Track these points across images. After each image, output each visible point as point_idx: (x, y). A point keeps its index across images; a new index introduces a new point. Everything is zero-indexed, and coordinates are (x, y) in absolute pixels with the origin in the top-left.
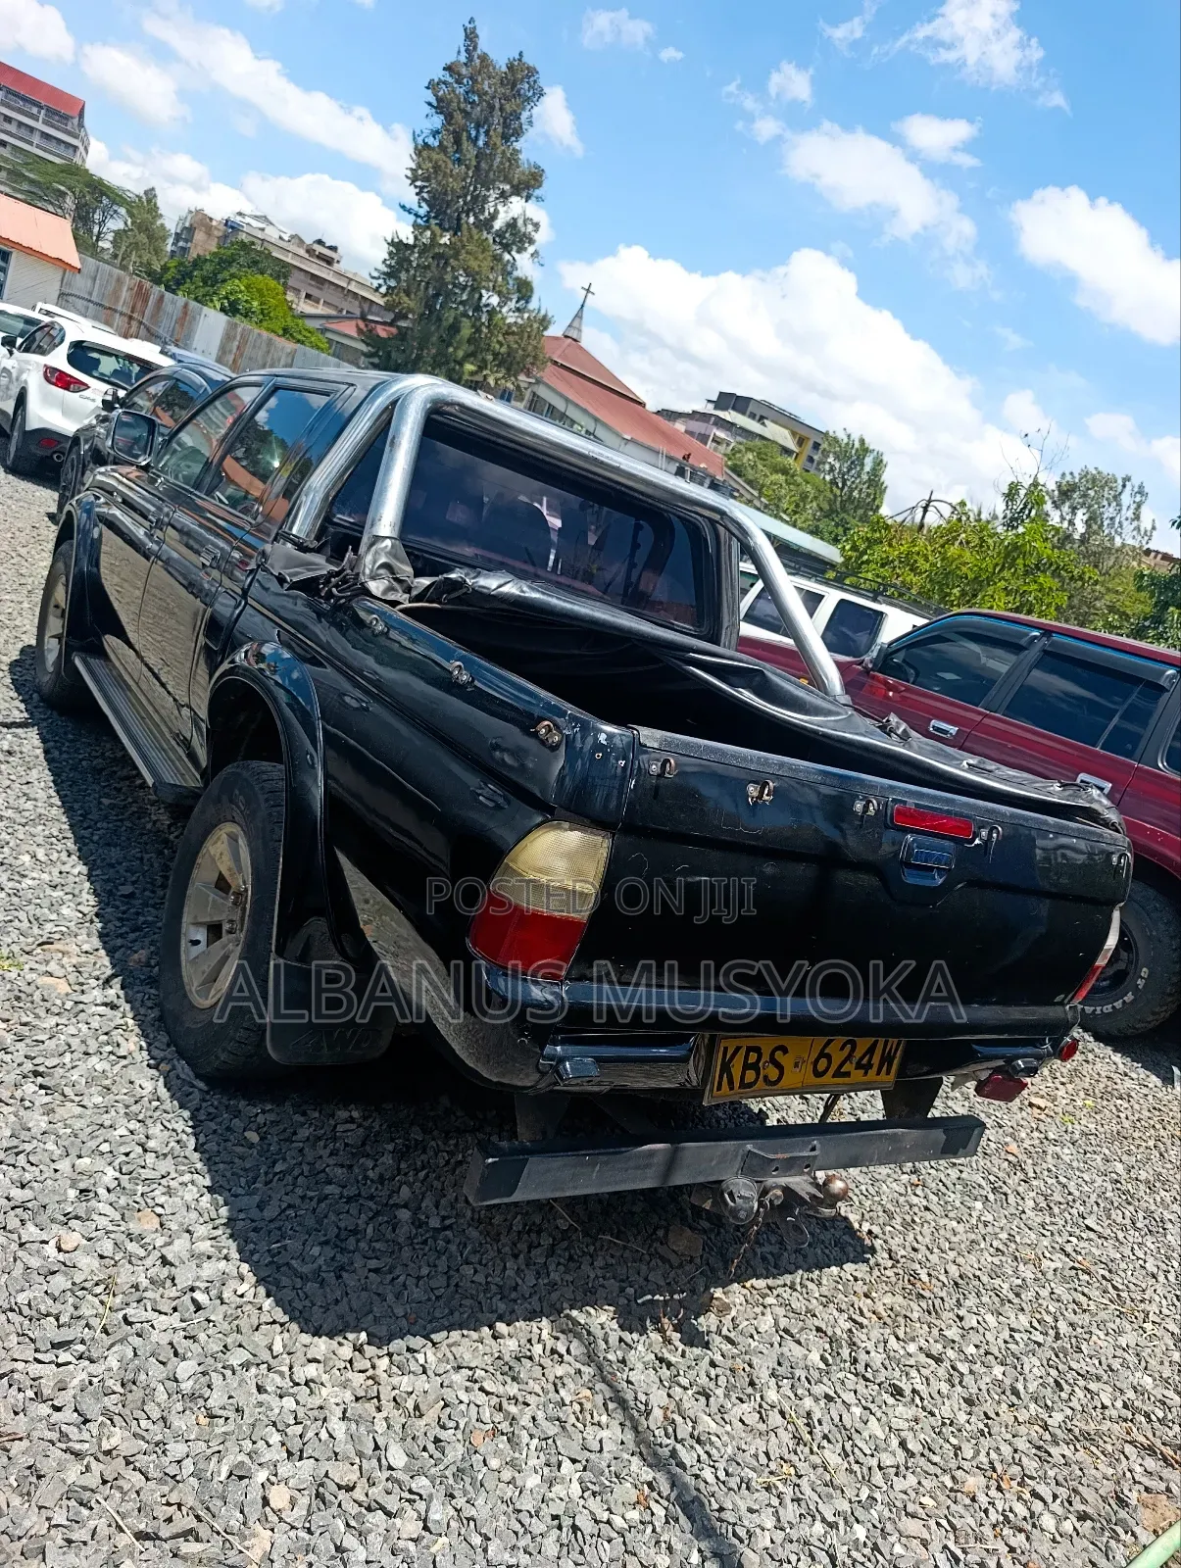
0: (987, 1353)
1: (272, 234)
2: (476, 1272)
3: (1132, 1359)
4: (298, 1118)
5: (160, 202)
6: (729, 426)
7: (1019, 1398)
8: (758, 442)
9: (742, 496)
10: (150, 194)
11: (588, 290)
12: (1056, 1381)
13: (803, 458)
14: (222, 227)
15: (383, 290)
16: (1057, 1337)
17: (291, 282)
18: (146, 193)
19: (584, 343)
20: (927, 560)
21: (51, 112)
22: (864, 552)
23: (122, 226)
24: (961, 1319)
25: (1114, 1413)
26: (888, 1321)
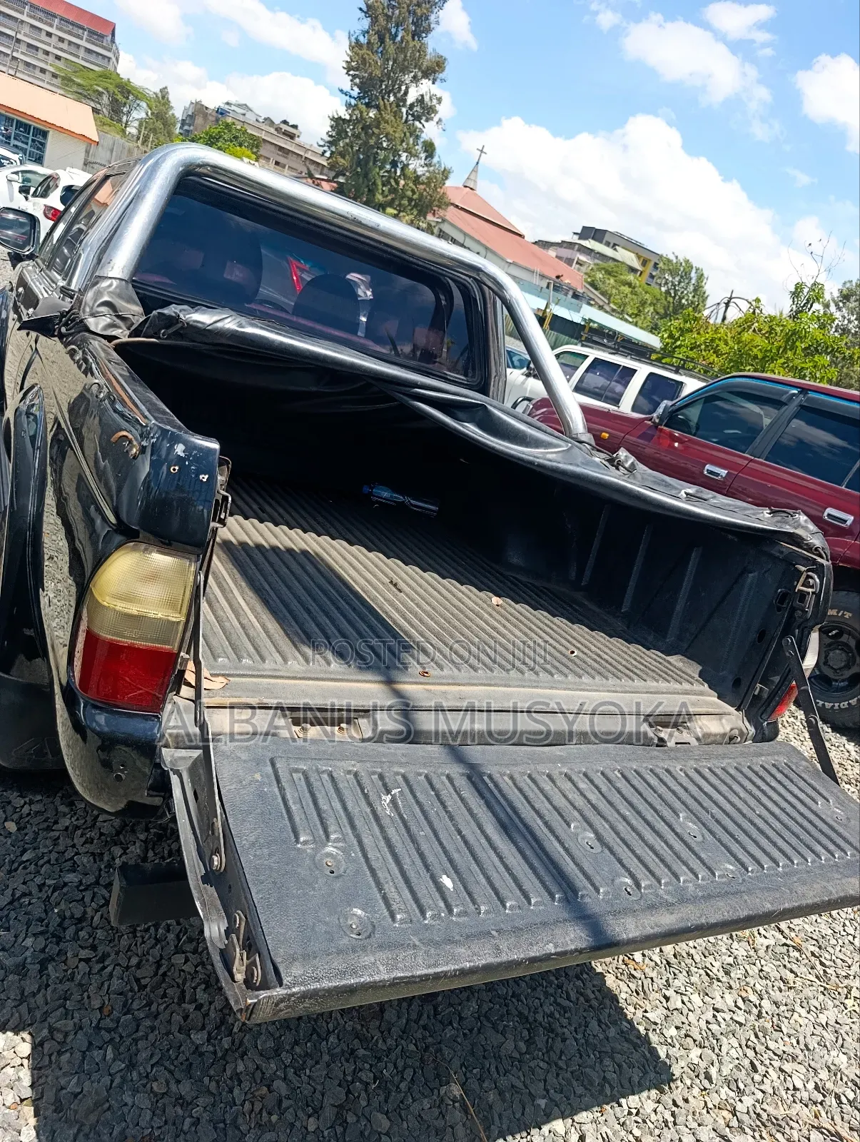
0: (687, 1036)
1: (250, 118)
2: (187, 960)
3: (829, 1037)
4: (63, 809)
5: (171, 98)
6: (589, 251)
7: (711, 1082)
8: (611, 264)
9: (596, 303)
10: (164, 92)
11: (482, 151)
12: (752, 1063)
13: (646, 276)
14: (214, 114)
15: (328, 154)
16: (759, 1016)
17: (262, 152)
18: (161, 91)
19: (478, 192)
20: (726, 344)
21: (91, 33)
22: (678, 339)
23: (143, 115)
24: (667, 999)
25: (805, 1095)
26: (595, 1003)
